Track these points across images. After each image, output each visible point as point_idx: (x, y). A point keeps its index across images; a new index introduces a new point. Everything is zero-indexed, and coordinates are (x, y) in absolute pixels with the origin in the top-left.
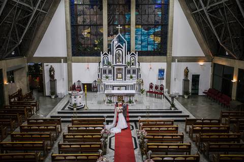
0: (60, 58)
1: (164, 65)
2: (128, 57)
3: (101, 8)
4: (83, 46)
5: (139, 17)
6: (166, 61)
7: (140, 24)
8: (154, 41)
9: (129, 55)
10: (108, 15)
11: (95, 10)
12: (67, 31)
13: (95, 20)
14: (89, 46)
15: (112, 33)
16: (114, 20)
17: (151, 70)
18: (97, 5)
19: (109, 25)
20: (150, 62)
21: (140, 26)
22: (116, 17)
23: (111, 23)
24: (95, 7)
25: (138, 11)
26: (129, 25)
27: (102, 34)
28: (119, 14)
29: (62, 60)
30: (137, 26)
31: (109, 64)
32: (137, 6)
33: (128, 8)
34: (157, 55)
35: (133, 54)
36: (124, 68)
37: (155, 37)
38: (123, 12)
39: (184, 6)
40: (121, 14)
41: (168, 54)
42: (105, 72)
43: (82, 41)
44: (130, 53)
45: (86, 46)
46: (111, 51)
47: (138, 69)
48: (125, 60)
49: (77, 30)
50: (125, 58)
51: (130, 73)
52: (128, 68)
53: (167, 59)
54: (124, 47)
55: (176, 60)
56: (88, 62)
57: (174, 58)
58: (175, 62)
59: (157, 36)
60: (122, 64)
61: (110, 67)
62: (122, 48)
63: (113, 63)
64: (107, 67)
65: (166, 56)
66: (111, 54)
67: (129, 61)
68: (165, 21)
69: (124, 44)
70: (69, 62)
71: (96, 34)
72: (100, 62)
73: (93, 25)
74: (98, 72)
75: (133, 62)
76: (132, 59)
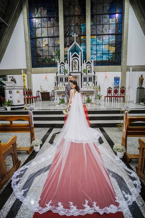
0: (20, 70)
1: (119, 74)
2: (84, 65)
3: (57, 20)
4: (42, 57)
5: (94, 27)
6: (120, 70)
7: (95, 34)
8: (109, 51)
9: (85, 64)
10: (64, 26)
11: (52, 22)
12: (26, 42)
13: (52, 32)
14: (48, 57)
15: (68, 44)
16: (70, 31)
17: (106, 79)
18: (54, 17)
19: (65, 36)
20: (106, 71)
21: (95, 37)
22: (72, 28)
23: (67, 34)
24: (52, 19)
25: (93, 22)
26: (85, 35)
27: (58, 46)
28: (75, 26)
29: (22, 71)
30: (92, 37)
31: (65, 72)
32: (92, 16)
33: (83, 19)
34: (112, 65)
35: (89, 63)
36: (80, 75)
37: (110, 47)
38: (79, 23)
39: (138, 13)
40: (77, 25)
41: (123, 63)
42: (61, 80)
43: (40, 53)
44: (86, 62)
45: (44, 57)
46: (67, 60)
47: (94, 77)
48: (81, 68)
49: (36, 42)
50: (81, 66)
51: (86, 81)
52: (85, 76)
53: (121, 68)
54: (80, 56)
55: (131, 69)
56: (46, 73)
57: (129, 67)
58: (130, 71)
59: (112, 46)
60: (78, 71)
61: (66, 74)
62: (78, 57)
63: (69, 71)
64: (63, 74)
65: (120, 65)
66: (67, 63)
67: (85, 69)
68: (119, 31)
69: (80, 52)
70: (29, 73)
71: (54, 46)
72: (57, 72)
73: (50, 37)
74: (55, 81)
75: (89, 69)
76: (88, 67)
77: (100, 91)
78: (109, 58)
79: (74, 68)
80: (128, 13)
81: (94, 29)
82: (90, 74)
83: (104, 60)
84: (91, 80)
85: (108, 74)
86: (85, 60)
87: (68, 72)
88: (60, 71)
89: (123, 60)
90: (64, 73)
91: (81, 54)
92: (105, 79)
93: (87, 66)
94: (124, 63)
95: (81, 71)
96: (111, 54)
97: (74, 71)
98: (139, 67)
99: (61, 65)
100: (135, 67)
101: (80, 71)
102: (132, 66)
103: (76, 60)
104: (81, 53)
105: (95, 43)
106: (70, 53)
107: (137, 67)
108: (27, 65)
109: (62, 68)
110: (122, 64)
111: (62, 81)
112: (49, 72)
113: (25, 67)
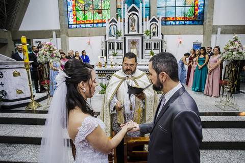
0: (51, 31)
1: (199, 39)
2: (147, 24)
6: (202, 31)
8: (185, 2)
9: (148, 22)
14: (92, 12)
20: (180, 34)
29: (54, 33)
31: (118, 34)
34: (189, 24)
35: (154, 20)
36: (140, 39)
41: (206, 21)
42: (112, 46)
44: (149, 19)
45: (86, 12)
46: (121, 16)
47: (162, 42)
48: (143, 28)
50: (143, 25)
51: (149, 48)
52: (148, 40)
53: (204, 29)
54: (140, 10)
55: (219, 30)
56: (89, 36)
57: (216, 27)
58: (217, 34)
60: (137, 34)
61: (119, 38)
62: (138, 11)
63: (124, 33)
64: (115, 38)
65: (202, 24)
66: (121, 21)
67: (149, 30)
69: (141, 4)
70: (63, 35)
72: (105, 36)
74: (102, 48)
75: (154, 30)
76: (152, 27)
78: (185, 14)
79: (131, 29)
82: (157, 37)
83: (177, 16)
84: (158, 48)
85: (184, 37)
86: (148, 17)
87: (122, 34)
88: (110, 34)
89: (207, 16)
90: (115, 35)
91: (143, 8)
92: (179, 45)
93: (152, 25)
94: (209, 22)
95: (143, 32)
96: (189, 8)
97: (130, 33)
98: (232, 28)
99: (111, 24)
100: (225, 28)
101: (140, 33)
102: (220, 26)
103: (135, 16)
104: (142, 6)
106: (126, 4)
107: (229, 27)
108: (60, 25)
109: (112, 28)
110: (205, 23)
111: (113, 48)
112: (94, 35)
113: (58, 28)
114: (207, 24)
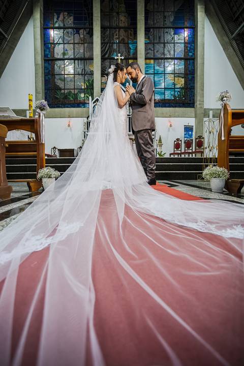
0: (24, 111)
1: (191, 122)
3: (91, 33)
4: (63, 91)
5: (151, 46)
6: (194, 115)
7: (152, 57)
8: (174, 85)
10: (102, 43)
11: (82, 36)
12: (36, 65)
13: (82, 51)
14: (73, 91)
16: (111, 51)
17: (171, 128)
18: (85, 29)
19: (103, 59)
20: (170, 117)
21: (152, 61)
22: (115, 46)
23: (107, 56)
24: (81, 31)
25: (149, 38)
26: (135, 58)
27: (92, 74)
28: (119, 43)
30: (148, 61)
32: (147, 30)
33: (132, 33)
34: (180, 107)
37: (176, 79)
38: (126, 39)
39: (218, 29)
40: (122, 42)
41: (197, 103)
43: (60, 84)
45: (66, 91)
49: (54, 67)
53: (196, 112)
55: (211, 113)
56: (69, 117)
57: (207, 110)
58: (209, 117)
59: (179, 76)
65: (193, 107)
68: (190, 54)
71: (83, 73)
72: (89, 117)
73: (78, 59)
74: (85, 129)
77: (161, 146)
78: (174, 96)
80: (204, 28)
81: (150, 49)
83: (166, 98)
85: (174, 121)
89: (198, 98)
92: (169, 130)
94: (200, 104)
96: (179, 90)
99: (95, 104)
100: (217, 111)
102: (212, 109)
105: (151, 71)
110: (196, 105)
112: (74, 116)
114: (198, 106)
